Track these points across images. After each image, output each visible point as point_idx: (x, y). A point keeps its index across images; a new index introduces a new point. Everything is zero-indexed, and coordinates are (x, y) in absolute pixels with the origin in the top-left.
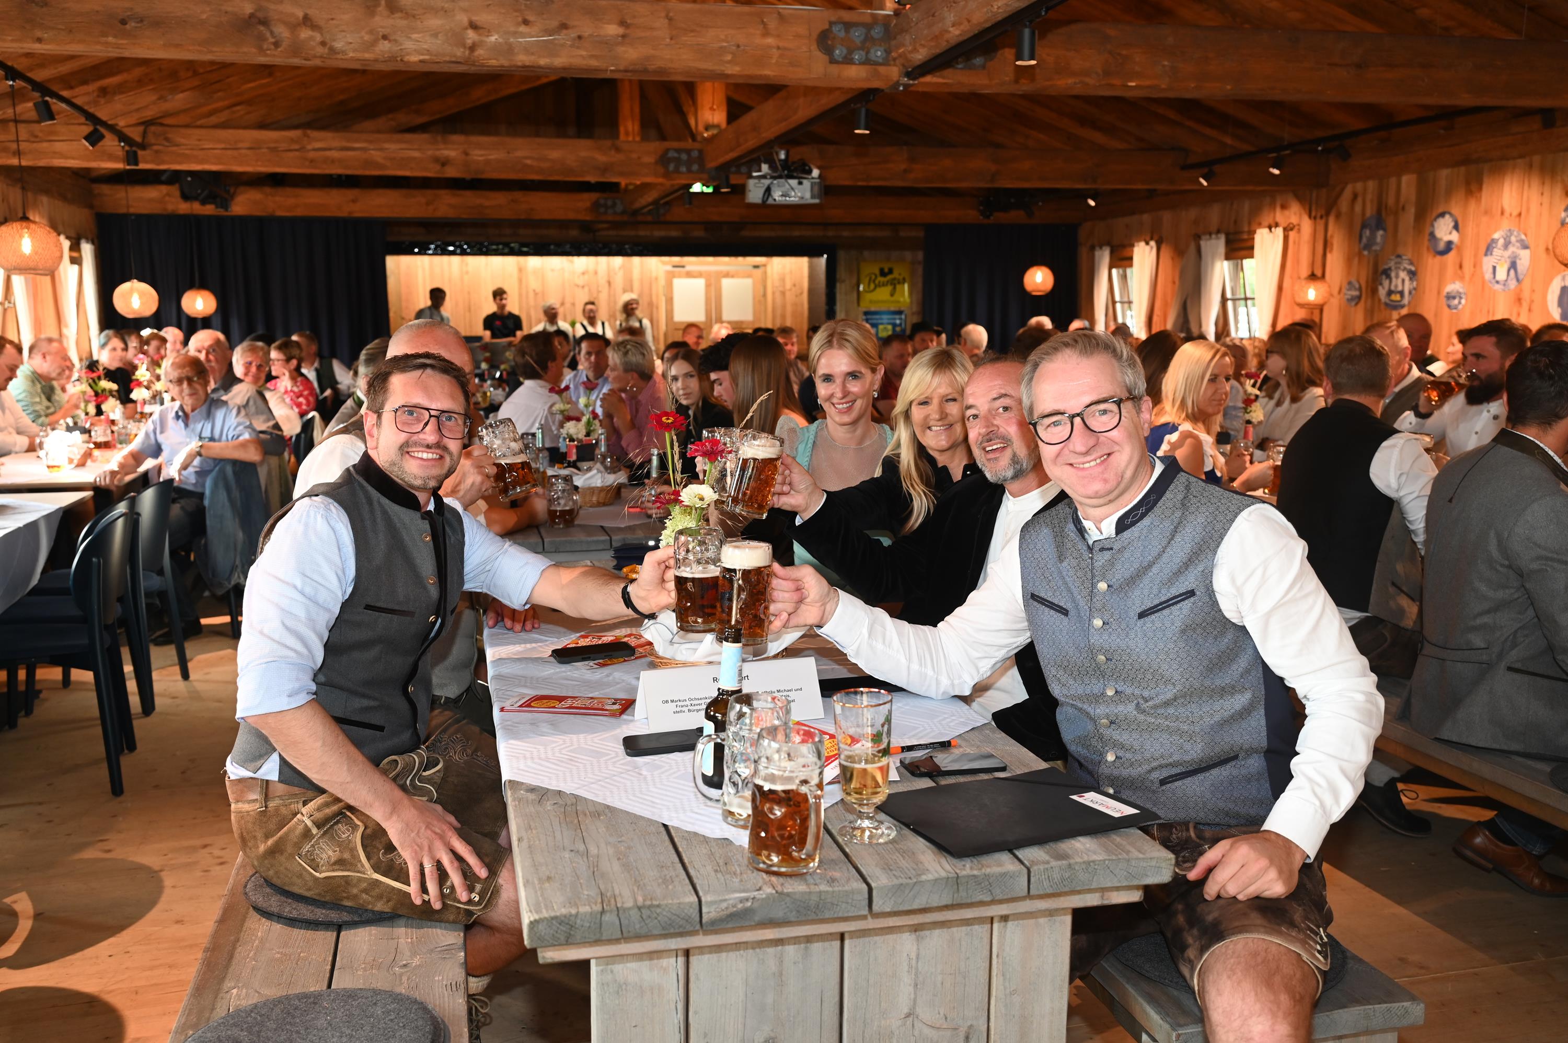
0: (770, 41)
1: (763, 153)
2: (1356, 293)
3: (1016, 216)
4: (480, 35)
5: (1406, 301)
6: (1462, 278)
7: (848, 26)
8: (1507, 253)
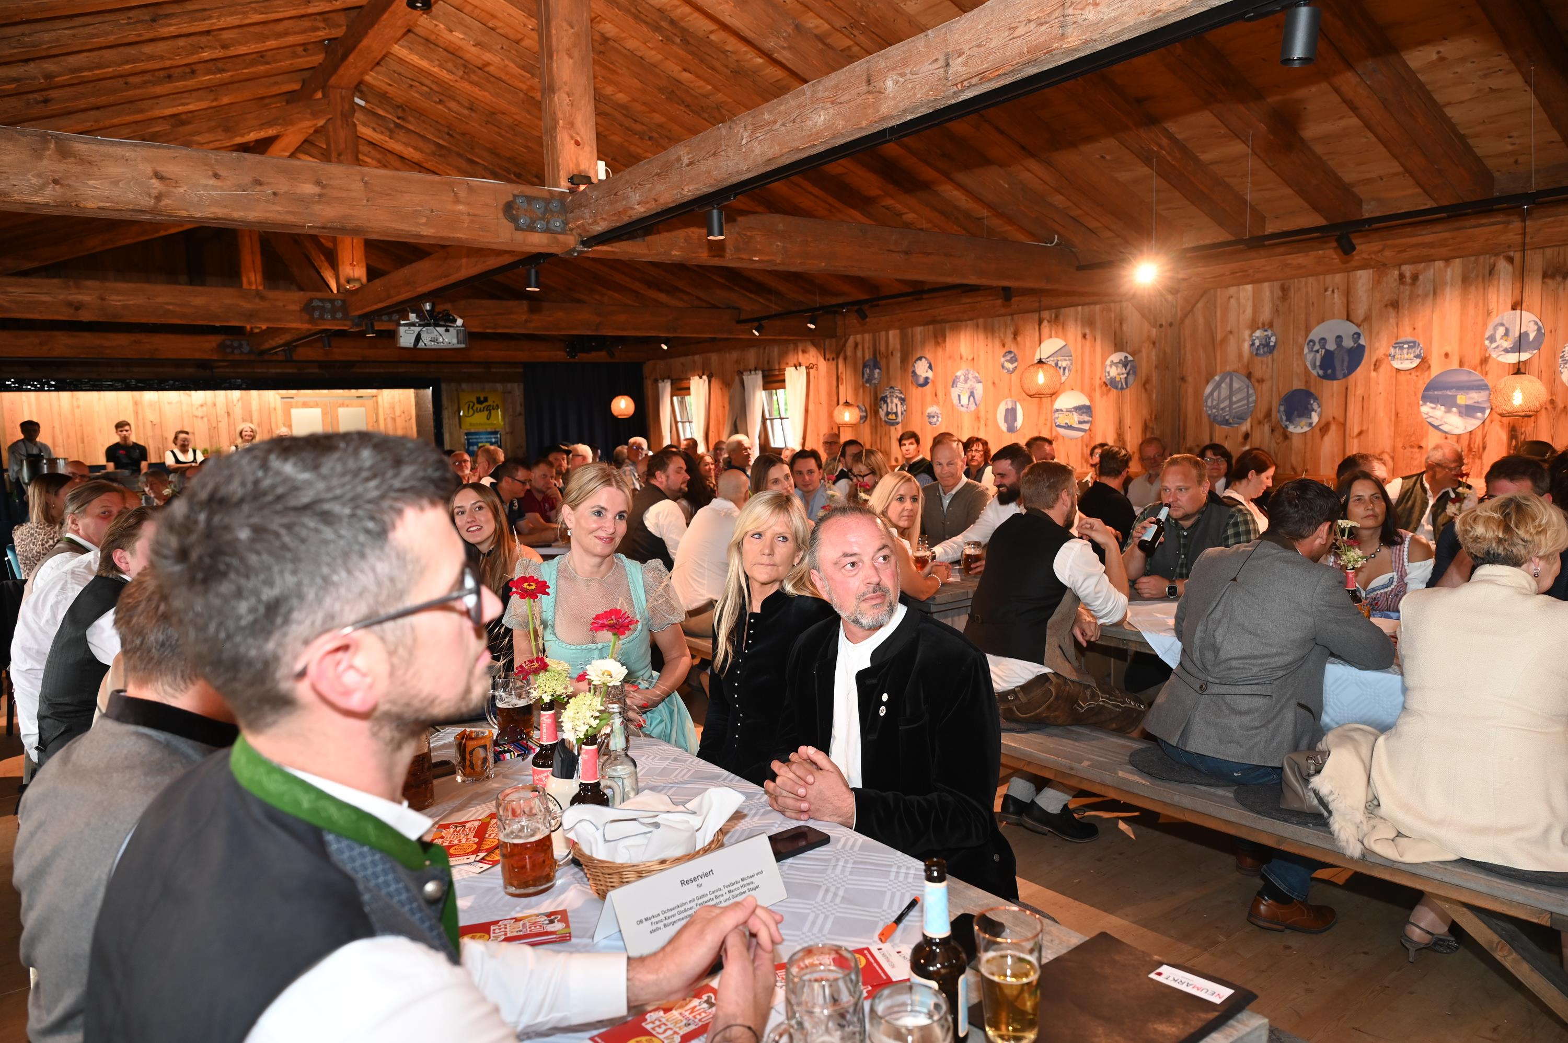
0: (461, 207)
1: (414, 304)
2: (864, 414)
3: (600, 356)
4: (167, 186)
5: (899, 419)
6: (937, 403)
7: (530, 199)
8: (967, 386)
